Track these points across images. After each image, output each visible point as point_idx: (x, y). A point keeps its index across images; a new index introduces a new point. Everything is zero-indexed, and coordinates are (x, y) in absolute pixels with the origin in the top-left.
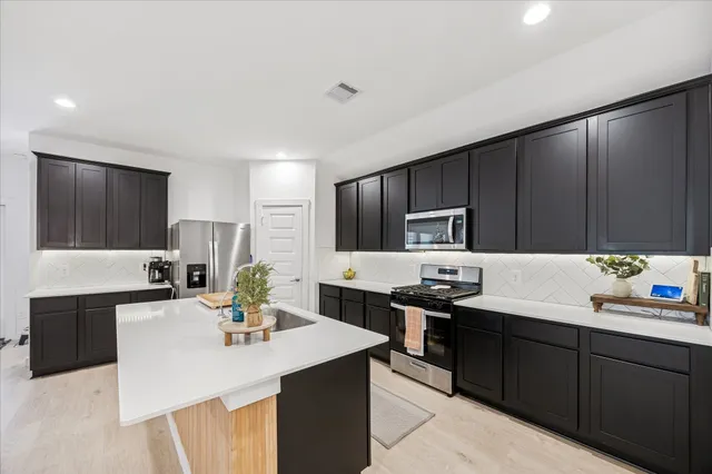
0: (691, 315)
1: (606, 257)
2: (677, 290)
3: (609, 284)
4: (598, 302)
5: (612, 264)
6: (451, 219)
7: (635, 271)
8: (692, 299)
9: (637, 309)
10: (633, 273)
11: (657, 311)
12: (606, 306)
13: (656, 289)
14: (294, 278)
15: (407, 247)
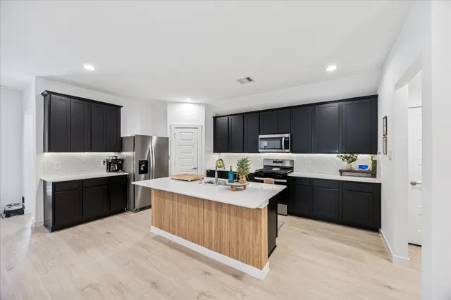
0: (370, 175)
1: (343, 155)
2: (367, 167)
3: (345, 165)
4: (341, 172)
5: (346, 158)
6: (283, 139)
7: (354, 160)
8: (371, 170)
9: (354, 174)
10: (353, 161)
11: (359, 174)
12: (344, 173)
13: (360, 166)
14: (193, 167)
15: (260, 150)
